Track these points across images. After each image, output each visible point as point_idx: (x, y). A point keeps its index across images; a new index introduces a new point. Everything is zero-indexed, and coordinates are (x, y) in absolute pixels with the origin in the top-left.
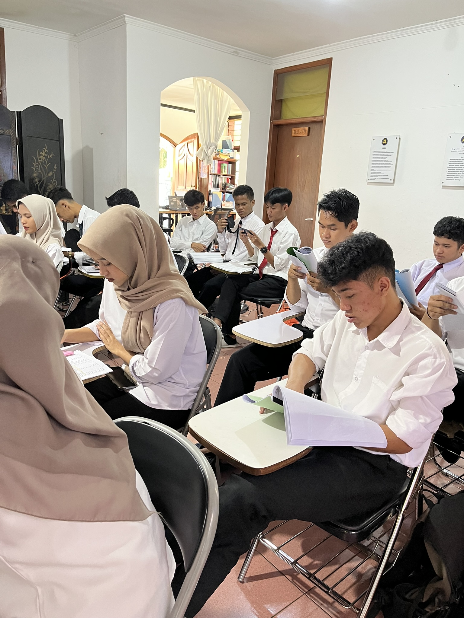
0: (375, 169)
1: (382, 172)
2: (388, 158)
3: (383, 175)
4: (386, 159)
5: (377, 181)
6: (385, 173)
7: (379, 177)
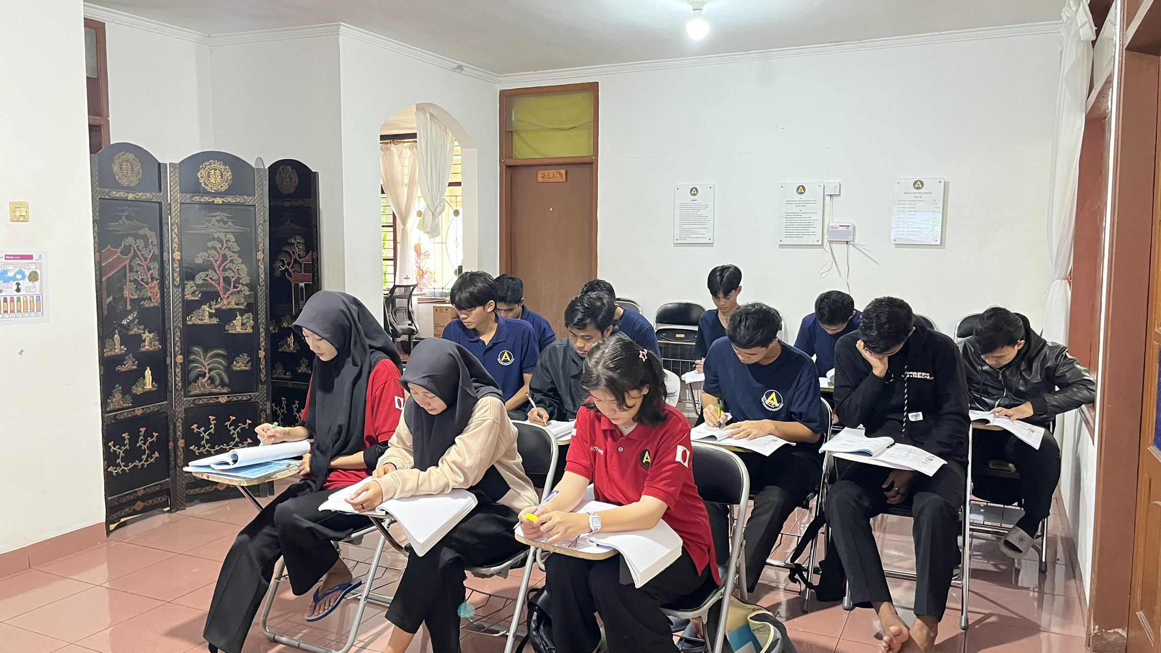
0: (684, 226)
1: (695, 230)
2: (702, 212)
3: (696, 233)
4: (699, 213)
5: (688, 241)
6: (700, 231)
7: (692, 236)
